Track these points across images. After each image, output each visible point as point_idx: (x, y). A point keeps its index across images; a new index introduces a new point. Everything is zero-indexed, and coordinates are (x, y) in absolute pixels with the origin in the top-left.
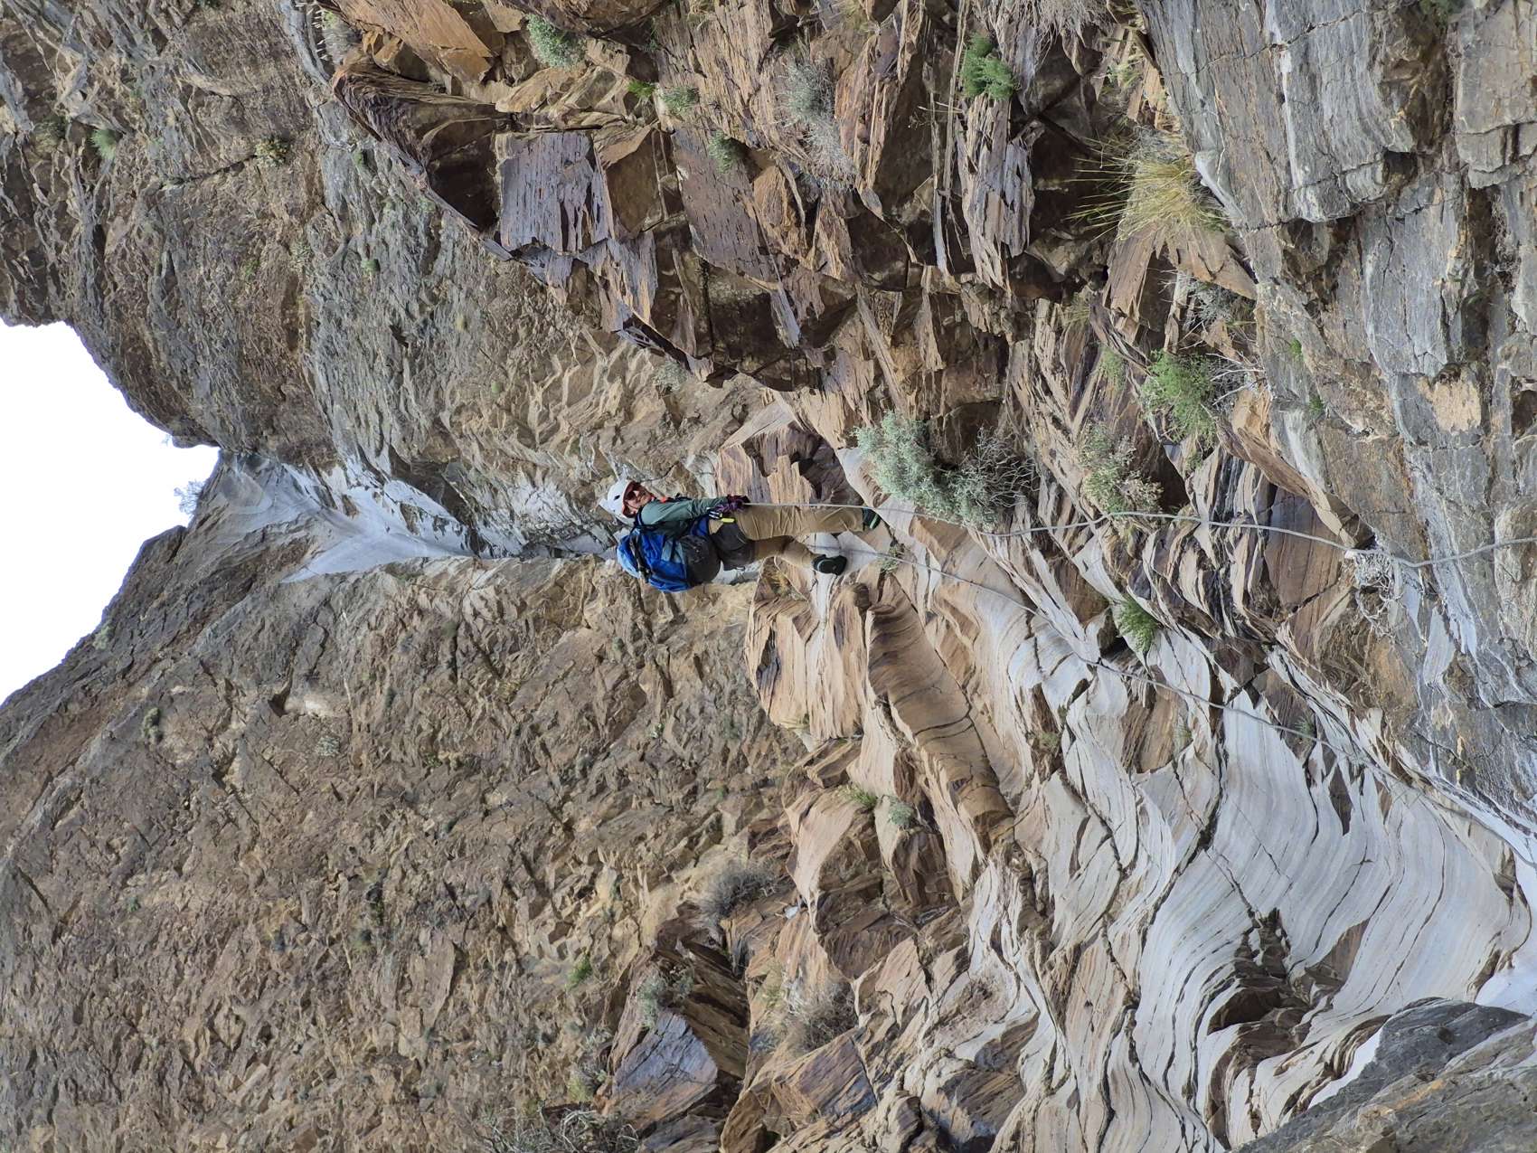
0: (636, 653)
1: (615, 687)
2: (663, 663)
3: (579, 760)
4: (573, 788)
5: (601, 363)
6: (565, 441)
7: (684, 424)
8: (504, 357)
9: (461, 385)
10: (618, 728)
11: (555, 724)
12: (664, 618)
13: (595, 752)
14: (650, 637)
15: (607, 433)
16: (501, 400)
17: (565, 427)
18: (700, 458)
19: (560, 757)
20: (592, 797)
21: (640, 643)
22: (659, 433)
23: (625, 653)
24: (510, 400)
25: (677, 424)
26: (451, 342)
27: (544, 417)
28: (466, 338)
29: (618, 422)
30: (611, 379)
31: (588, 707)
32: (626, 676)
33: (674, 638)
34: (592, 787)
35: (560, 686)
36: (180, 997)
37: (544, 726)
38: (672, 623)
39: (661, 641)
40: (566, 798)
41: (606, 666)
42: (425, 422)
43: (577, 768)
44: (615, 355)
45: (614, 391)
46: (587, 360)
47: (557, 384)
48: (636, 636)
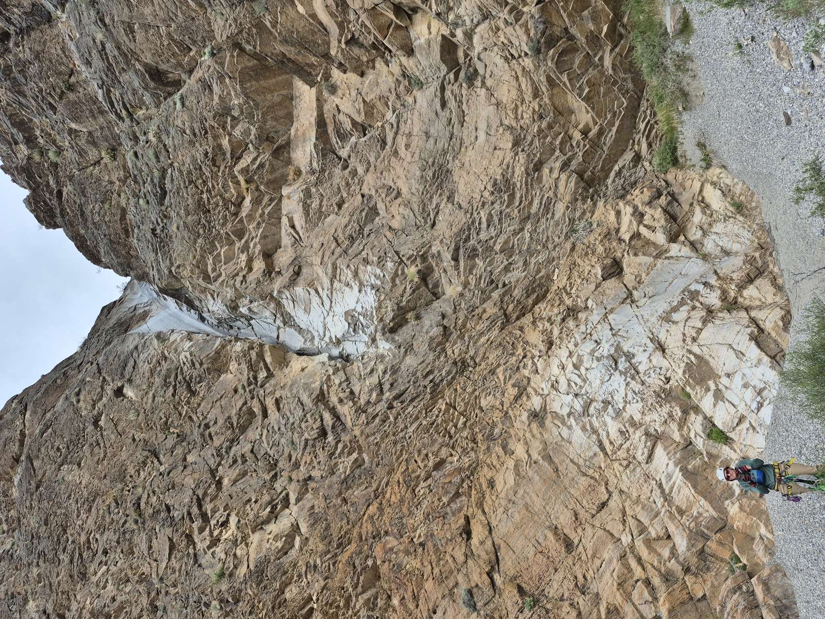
0: (250, 392)
1: (240, 409)
2: (262, 399)
3: (224, 446)
4: (222, 459)
5: (238, 245)
6: (223, 281)
7: (273, 275)
8: (195, 242)
9: (178, 255)
10: (243, 429)
11: (216, 423)
12: (262, 375)
13: (232, 441)
14: (256, 385)
15: (239, 279)
16: (194, 262)
17: (224, 274)
18: (279, 292)
19: (217, 442)
20: (230, 467)
21: (252, 387)
22: (261, 279)
23: (245, 391)
24: (198, 262)
25: (270, 276)
26: (174, 236)
27: (214, 270)
28: (179, 234)
29: (245, 273)
30: (243, 252)
31: (229, 418)
32: (245, 403)
33: (267, 385)
34: (230, 461)
35: (218, 403)
36: (79, 522)
37: (211, 424)
38: (266, 377)
39: (261, 386)
40: (219, 464)
41: (237, 397)
42: (166, 272)
43: (224, 450)
44: (243, 241)
45: (244, 257)
46: (231, 244)
47: (219, 254)
48: (249, 384)
